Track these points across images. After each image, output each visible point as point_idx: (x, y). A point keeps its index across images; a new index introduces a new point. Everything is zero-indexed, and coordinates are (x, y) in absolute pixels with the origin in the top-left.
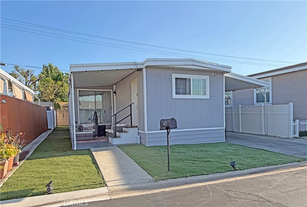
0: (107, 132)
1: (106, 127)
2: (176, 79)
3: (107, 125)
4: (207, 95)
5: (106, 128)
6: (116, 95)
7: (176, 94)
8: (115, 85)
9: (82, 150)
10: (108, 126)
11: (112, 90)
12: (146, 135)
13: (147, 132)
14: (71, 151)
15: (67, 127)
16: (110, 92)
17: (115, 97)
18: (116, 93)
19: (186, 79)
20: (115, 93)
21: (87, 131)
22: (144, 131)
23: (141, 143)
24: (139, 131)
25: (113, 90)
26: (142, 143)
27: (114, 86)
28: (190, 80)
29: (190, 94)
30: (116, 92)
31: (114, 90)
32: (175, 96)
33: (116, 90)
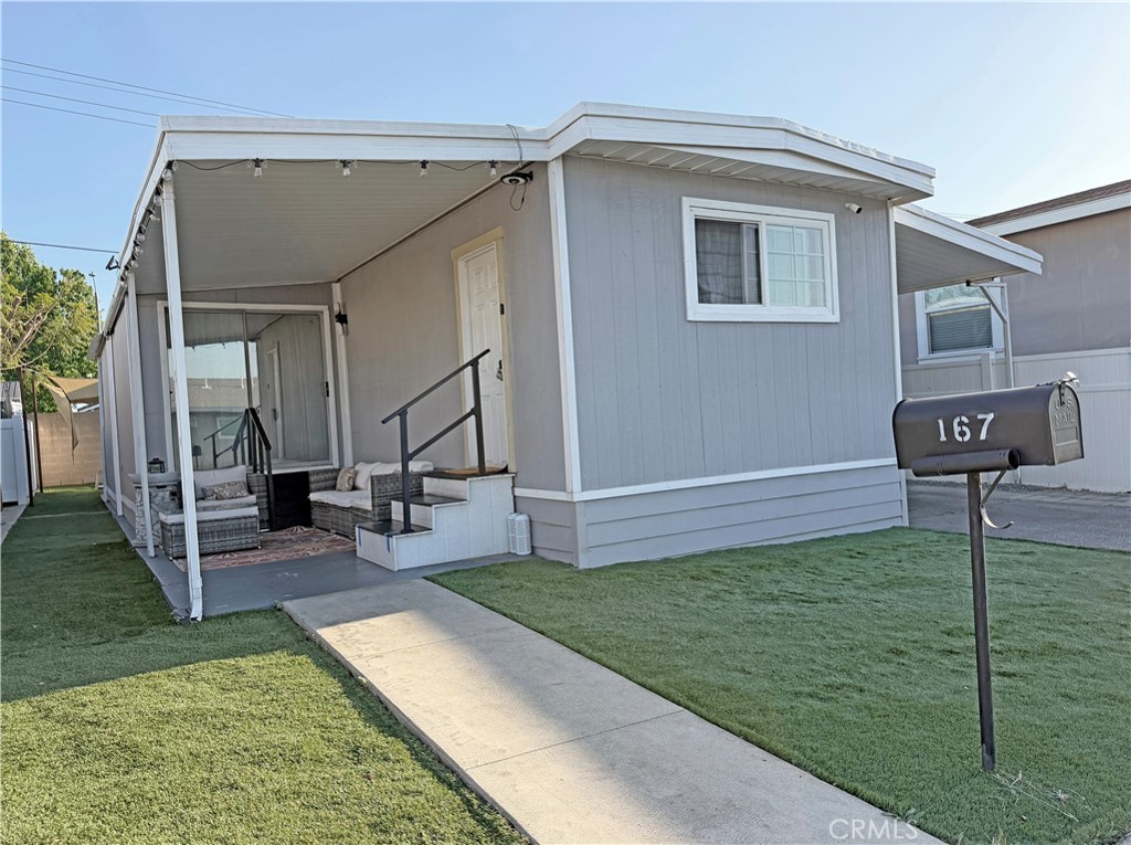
0: (323, 505)
1: (312, 479)
2: (698, 222)
3: (318, 472)
4: (829, 304)
5: (313, 486)
6: (346, 332)
7: (701, 301)
8: (338, 285)
9: (237, 614)
10: (322, 477)
11: (325, 309)
12: (579, 509)
13: (579, 496)
14: (178, 630)
15: (88, 490)
16: (318, 315)
17: (341, 340)
18: (346, 322)
19: (738, 225)
20: (342, 319)
21: (218, 503)
22: (565, 490)
23: (532, 553)
24: (519, 492)
25: (331, 309)
26: (540, 553)
27: (336, 288)
28: (757, 231)
29: (760, 301)
30: (345, 316)
31: (336, 308)
32: (698, 311)
33: (344, 305)
